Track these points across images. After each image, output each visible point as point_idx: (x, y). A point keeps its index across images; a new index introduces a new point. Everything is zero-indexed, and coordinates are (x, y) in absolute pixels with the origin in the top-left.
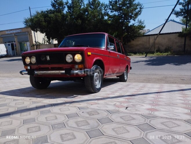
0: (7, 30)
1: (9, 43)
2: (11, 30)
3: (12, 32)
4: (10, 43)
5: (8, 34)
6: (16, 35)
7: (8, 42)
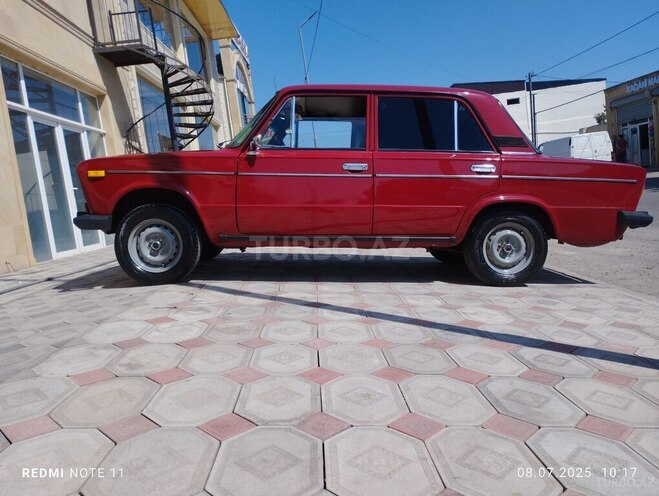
0: (631, 82)
1: (633, 126)
2: (642, 78)
3: (644, 84)
4: (637, 126)
5: (633, 94)
6: (654, 93)
7: (632, 123)
